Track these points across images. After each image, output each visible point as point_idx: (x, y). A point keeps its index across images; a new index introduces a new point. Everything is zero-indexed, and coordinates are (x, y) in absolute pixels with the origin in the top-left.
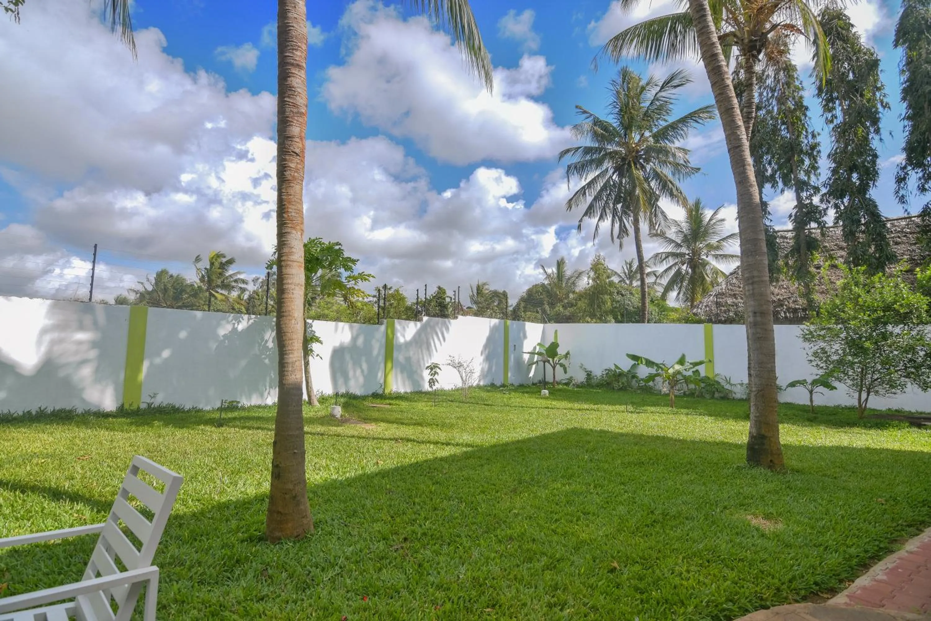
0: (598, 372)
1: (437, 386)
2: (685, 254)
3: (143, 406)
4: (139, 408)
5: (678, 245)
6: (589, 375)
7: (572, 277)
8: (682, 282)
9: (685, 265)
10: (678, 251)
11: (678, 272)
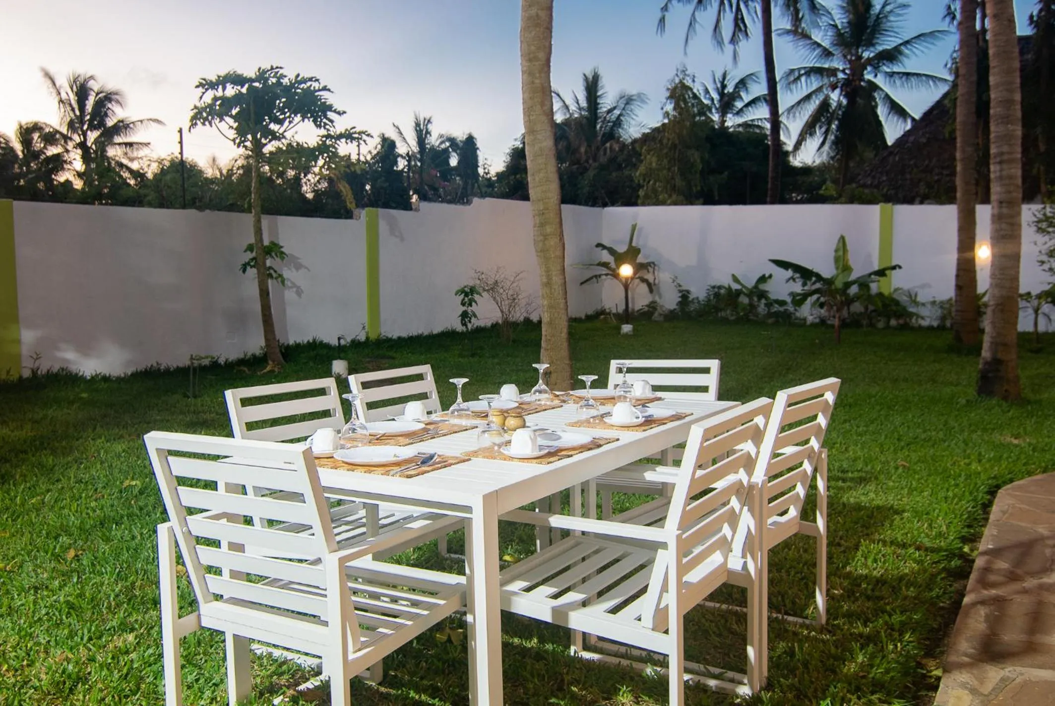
0: (699, 292)
1: (475, 323)
2: (837, 70)
3: (27, 374)
4: (21, 377)
5: (827, 54)
6: (685, 296)
7: (615, 108)
8: (829, 124)
9: (837, 91)
10: (826, 66)
11: (825, 105)
